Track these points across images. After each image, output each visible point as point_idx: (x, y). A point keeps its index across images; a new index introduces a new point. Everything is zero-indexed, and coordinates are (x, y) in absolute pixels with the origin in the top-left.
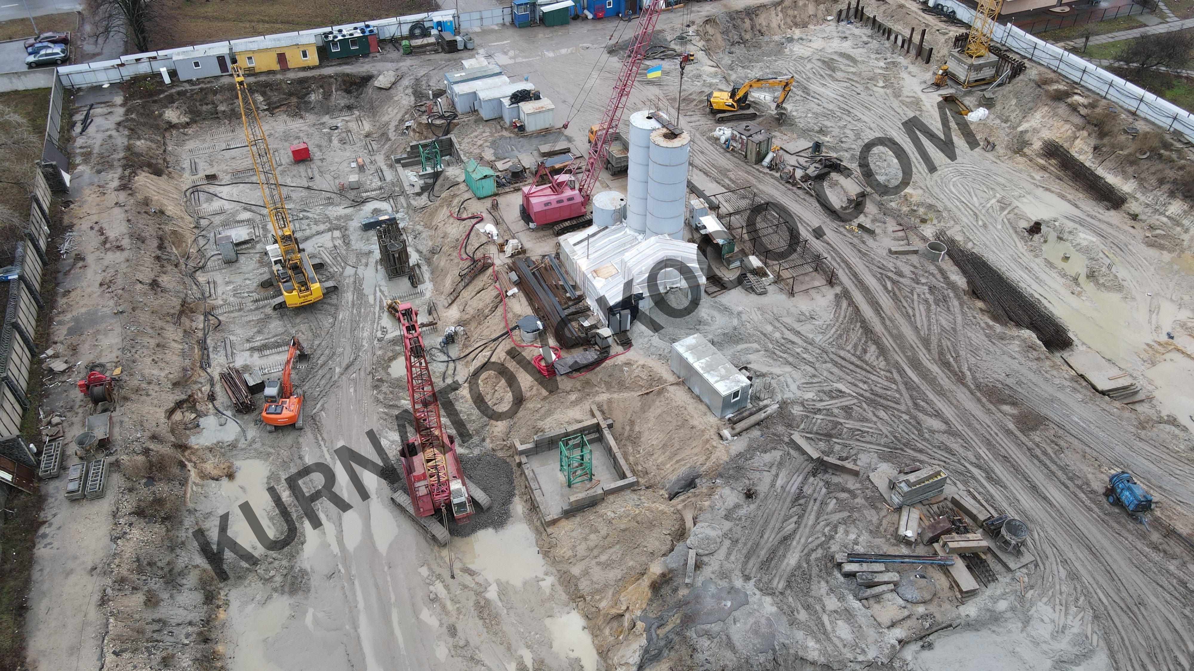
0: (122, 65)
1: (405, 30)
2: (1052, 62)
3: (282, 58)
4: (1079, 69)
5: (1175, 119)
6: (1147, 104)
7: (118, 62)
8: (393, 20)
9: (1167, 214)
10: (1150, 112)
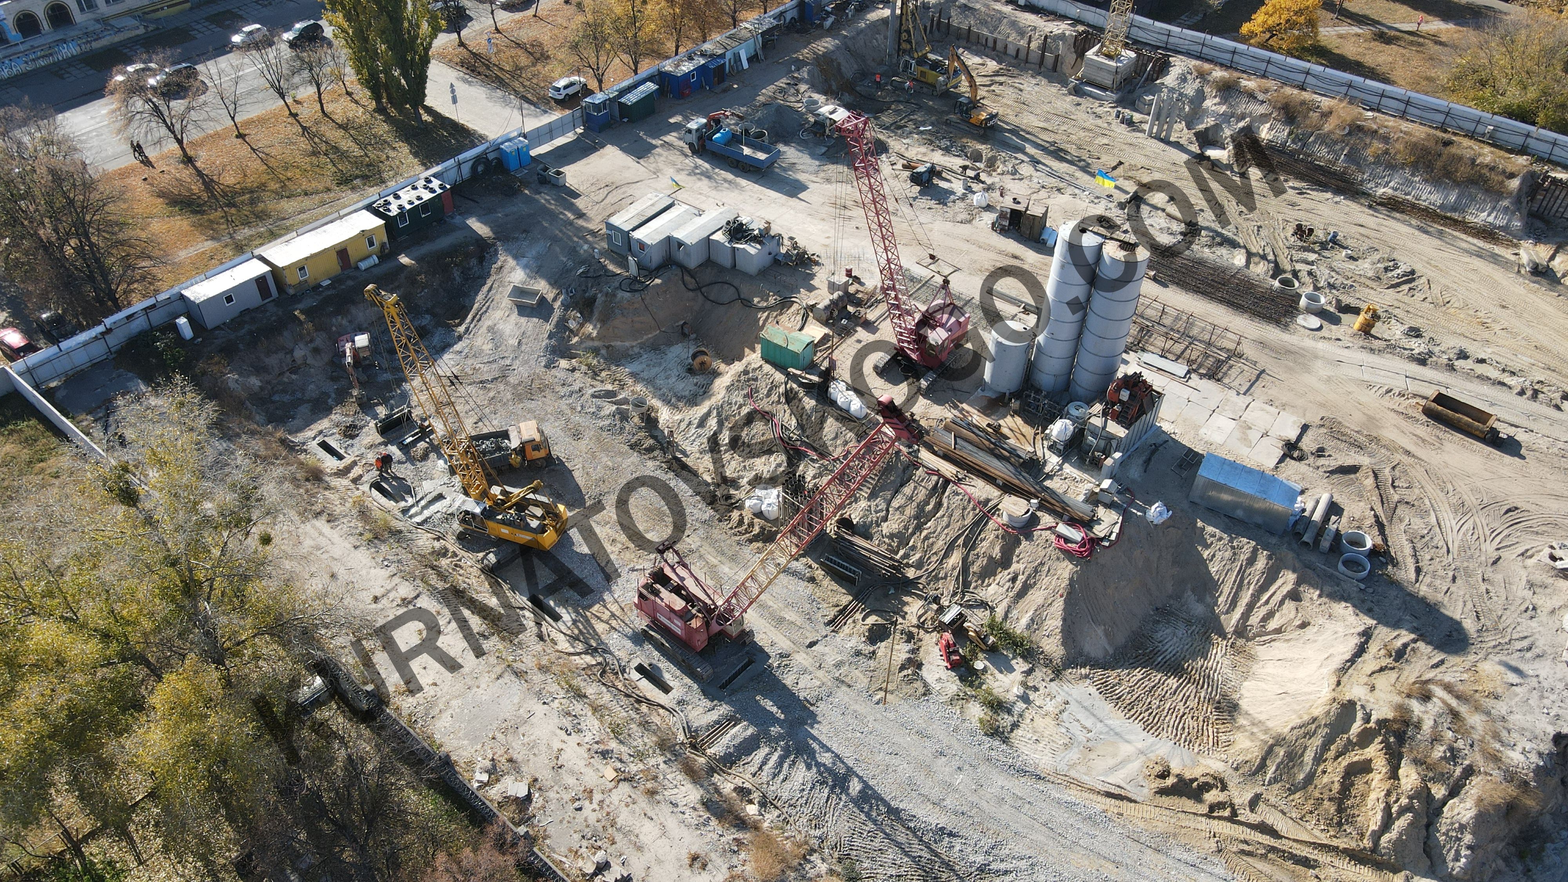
0: (109, 331)
1: (466, 171)
2: (1192, 48)
3: (343, 256)
4: (1227, 51)
7: (100, 329)
8: (451, 162)
10: (1320, 84)
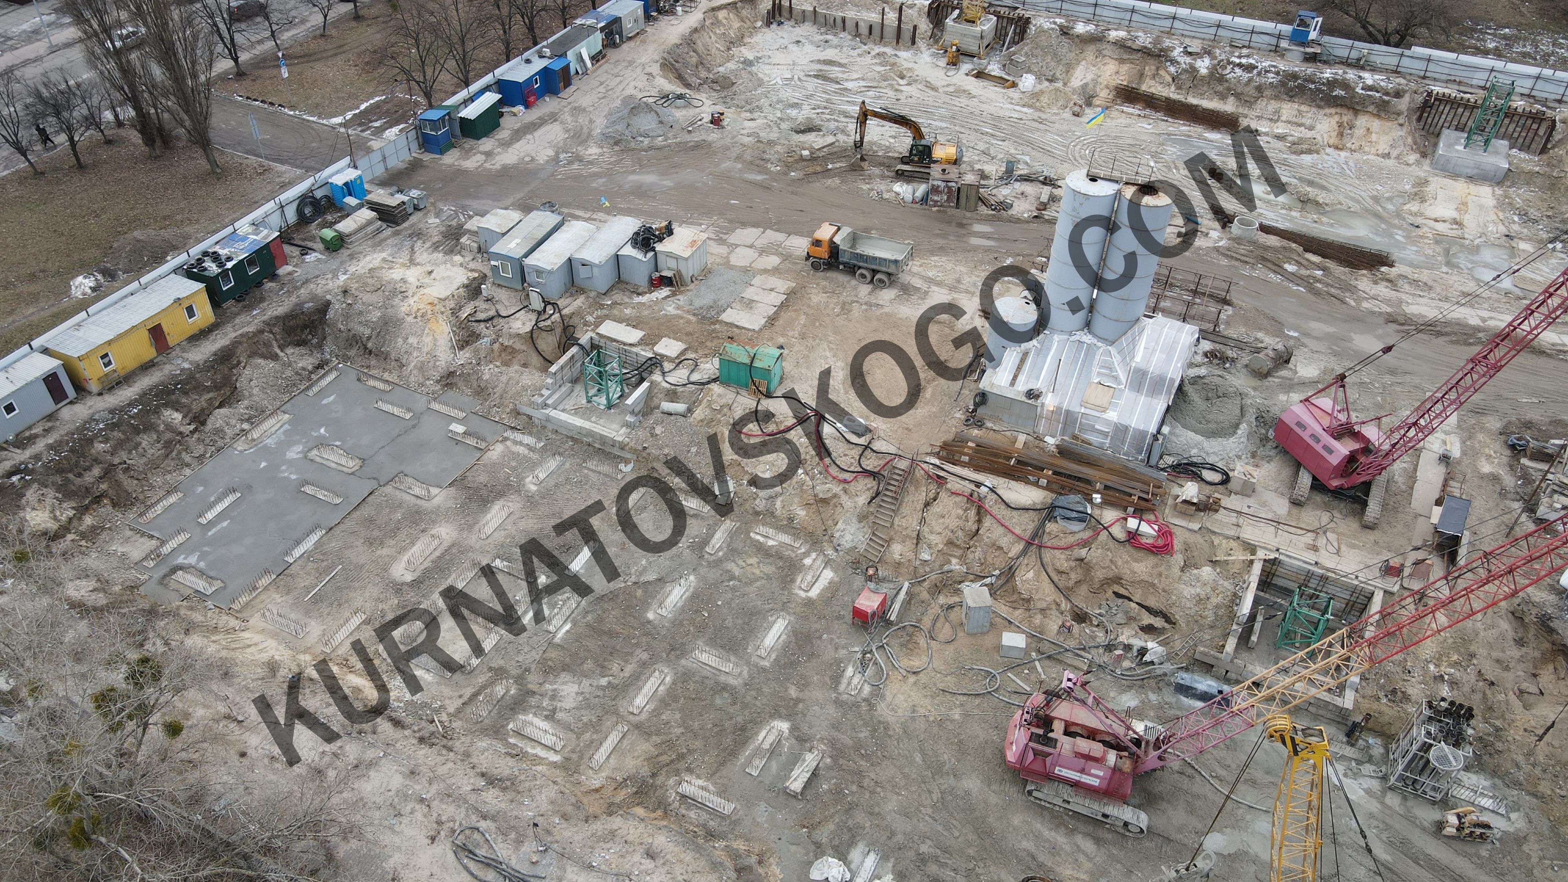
1: (291, 215)
2: (1051, 5)
3: (157, 333)
5: (1219, 26)
6: (1181, 20)
8: (270, 206)
9: (1284, 118)
